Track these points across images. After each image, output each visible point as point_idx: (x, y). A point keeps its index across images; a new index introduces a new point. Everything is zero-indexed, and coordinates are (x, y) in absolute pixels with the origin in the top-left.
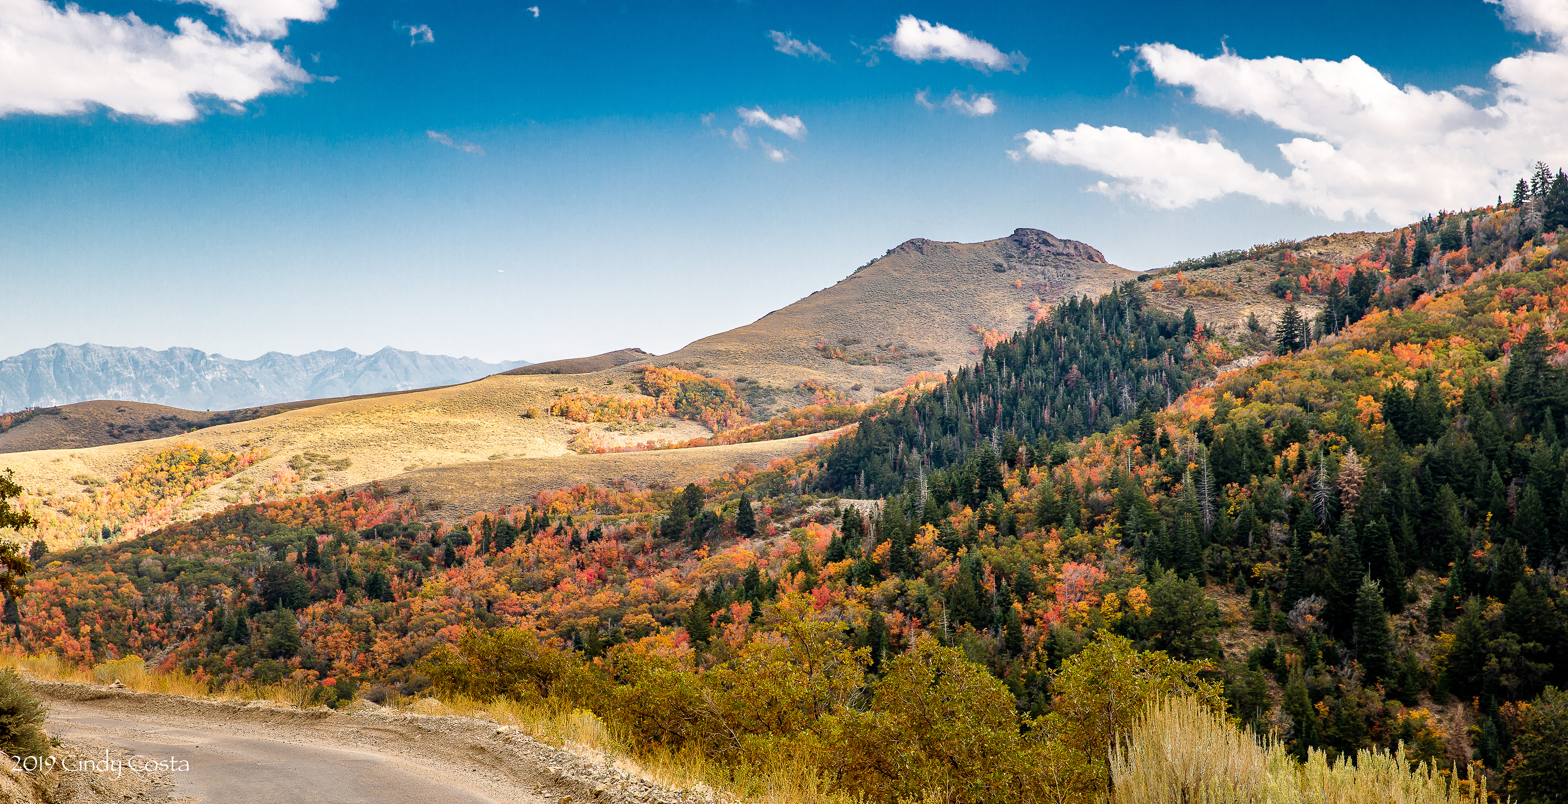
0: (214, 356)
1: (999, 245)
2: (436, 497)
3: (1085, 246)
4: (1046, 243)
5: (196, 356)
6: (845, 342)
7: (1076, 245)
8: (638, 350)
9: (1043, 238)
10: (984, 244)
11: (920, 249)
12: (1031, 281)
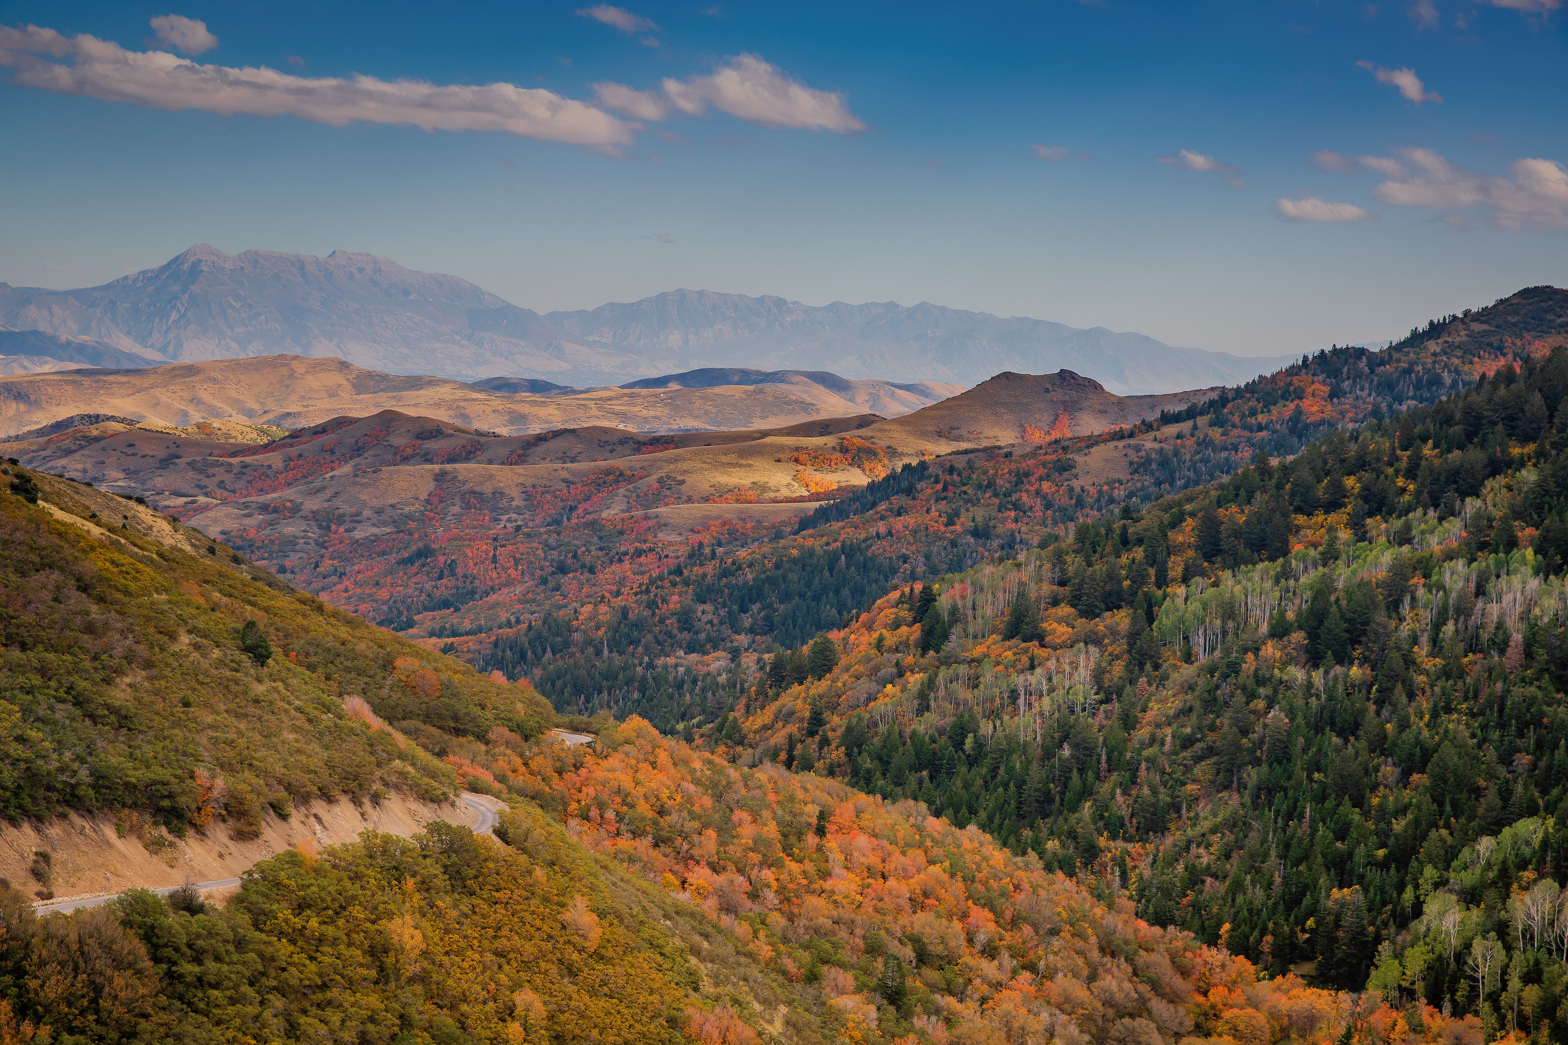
0: (794, 303)
1: (1049, 377)
2: (667, 520)
3: (1094, 381)
4: (1073, 378)
5: (780, 302)
6: (952, 428)
7: (1089, 380)
8: (874, 415)
9: (1073, 375)
10: (1043, 376)
11: (1008, 378)
12: (1062, 398)
